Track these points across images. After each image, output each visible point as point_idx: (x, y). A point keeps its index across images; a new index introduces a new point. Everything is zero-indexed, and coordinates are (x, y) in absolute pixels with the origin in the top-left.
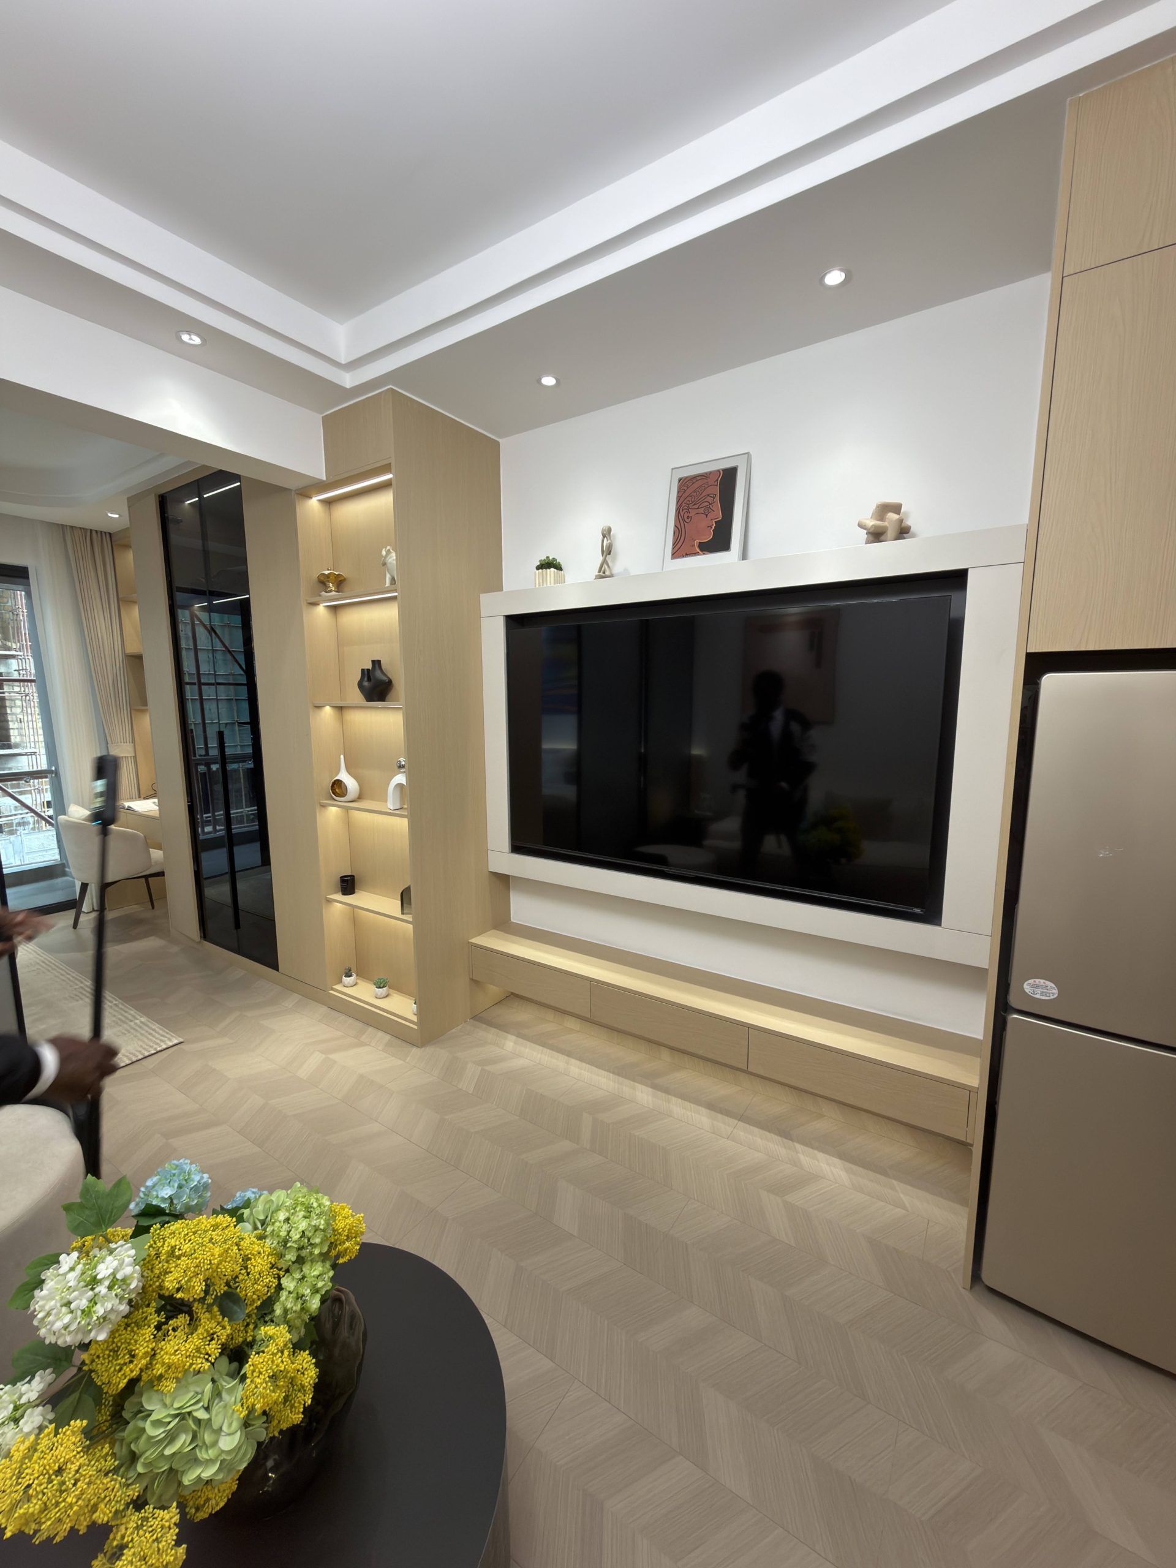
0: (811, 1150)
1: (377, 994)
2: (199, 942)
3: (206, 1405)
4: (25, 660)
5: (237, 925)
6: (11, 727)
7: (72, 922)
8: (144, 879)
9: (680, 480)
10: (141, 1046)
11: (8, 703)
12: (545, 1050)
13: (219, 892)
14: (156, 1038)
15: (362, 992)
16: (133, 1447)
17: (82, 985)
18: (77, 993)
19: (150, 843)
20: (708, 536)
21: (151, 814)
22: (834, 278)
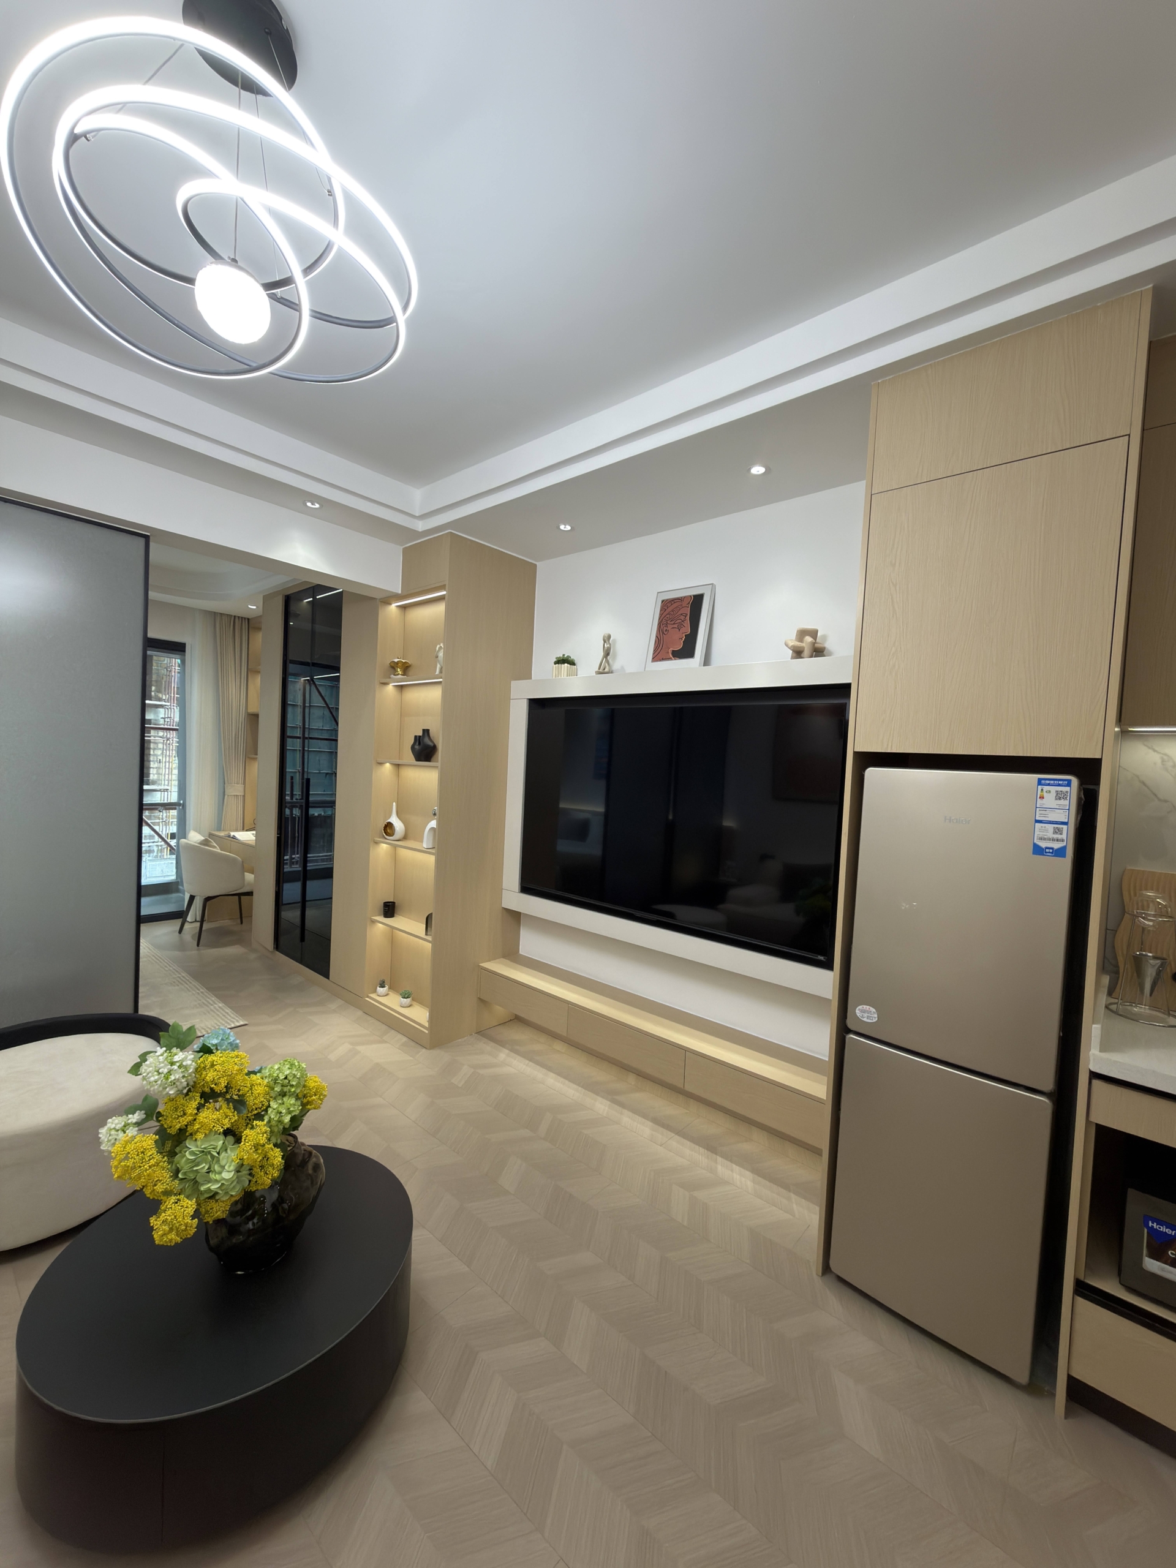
0: (729, 1163)
1: (402, 1003)
2: (271, 952)
3: (218, 1151)
4: (171, 709)
5: (302, 939)
6: (151, 766)
7: (178, 928)
8: (237, 897)
9: (663, 601)
10: (216, 1024)
11: (152, 746)
12: (531, 1063)
13: (291, 915)
14: (228, 1019)
15: (390, 1001)
16: (178, 1165)
17: (180, 976)
18: (175, 981)
19: (245, 868)
20: (679, 646)
21: (250, 843)
22: (758, 470)
